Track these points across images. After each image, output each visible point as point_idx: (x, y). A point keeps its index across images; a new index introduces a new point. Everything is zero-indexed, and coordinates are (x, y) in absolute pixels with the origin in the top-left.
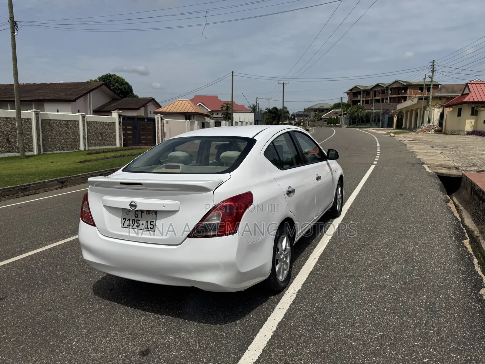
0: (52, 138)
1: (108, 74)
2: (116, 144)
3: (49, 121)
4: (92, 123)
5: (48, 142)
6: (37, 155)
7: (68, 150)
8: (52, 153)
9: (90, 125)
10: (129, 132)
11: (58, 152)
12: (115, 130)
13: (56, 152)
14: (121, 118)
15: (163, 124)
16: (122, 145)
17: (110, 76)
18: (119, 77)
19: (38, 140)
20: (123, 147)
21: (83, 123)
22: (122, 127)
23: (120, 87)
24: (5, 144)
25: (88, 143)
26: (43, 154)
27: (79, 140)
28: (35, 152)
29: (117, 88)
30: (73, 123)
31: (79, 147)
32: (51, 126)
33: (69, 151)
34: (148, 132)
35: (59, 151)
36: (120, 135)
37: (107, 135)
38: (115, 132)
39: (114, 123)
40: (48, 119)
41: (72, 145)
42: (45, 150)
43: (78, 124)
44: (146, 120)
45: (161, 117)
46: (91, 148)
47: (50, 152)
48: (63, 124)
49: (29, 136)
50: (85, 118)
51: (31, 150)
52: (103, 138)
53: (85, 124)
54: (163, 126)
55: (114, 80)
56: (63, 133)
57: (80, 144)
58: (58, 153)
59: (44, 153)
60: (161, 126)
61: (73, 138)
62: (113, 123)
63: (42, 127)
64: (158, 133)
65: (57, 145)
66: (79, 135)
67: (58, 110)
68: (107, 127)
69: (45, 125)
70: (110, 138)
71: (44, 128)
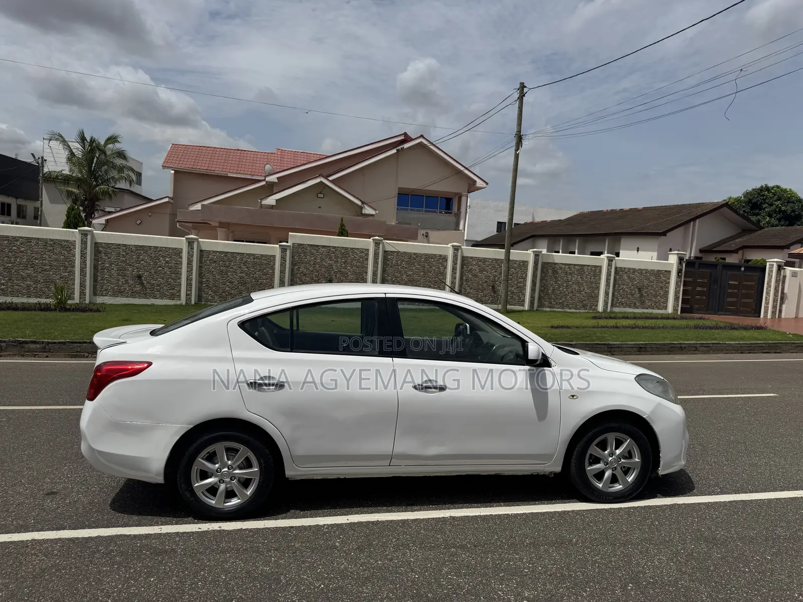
0: (553, 290)
1: (764, 186)
2: (666, 308)
3: (553, 266)
4: (624, 271)
5: (547, 294)
6: (527, 311)
7: (576, 309)
8: (551, 311)
9: (621, 273)
10: (698, 289)
11: (559, 310)
12: (669, 283)
13: (557, 310)
14: (684, 265)
15: (782, 277)
16: (678, 310)
17: (767, 189)
18: (785, 191)
19: (533, 290)
20: (679, 313)
21: (608, 270)
22: (683, 279)
23: (783, 208)
24: (489, 293)
25: (613, 300)
26: (537, 310)
27: (597, 296)
28: (526, 307)
29: (777, 210)
30: (591, 269)
31: (597, 306)
32: (555, 272)
33: (578, 311)
34: (743, 291)
35: (563, 308)
36: (677, 292)
37: (651, 291)
38: (668, 287)
39: (669, 272)
40: (552, 262)
41: (584, 302)
42: (541, 305)
43: (600, 271)
44: (743, 269)
45: (780, 264)
46: (616, 310)
47: (548, 309)
48: (574, 270)
49: (522, 285)
50: (614, 263)
51: (522, 303)
52: (641, 296)
53: (611, 272)
54: (781, 280)
55: (775, 195)
56: (573, 283)
57: (598, 301)
58: (560, 312)
59: (539, 309)
60: (777, 281)
61: (588, 291)
62: (666, 271)
63: (542, 271)
64: (768, 293)
65: (561, 299)
66: (598, 288)
67: (638, 248)
68: (653, 278)
69: (547, 270)
70: (656, 296)
71: (544, 275)
